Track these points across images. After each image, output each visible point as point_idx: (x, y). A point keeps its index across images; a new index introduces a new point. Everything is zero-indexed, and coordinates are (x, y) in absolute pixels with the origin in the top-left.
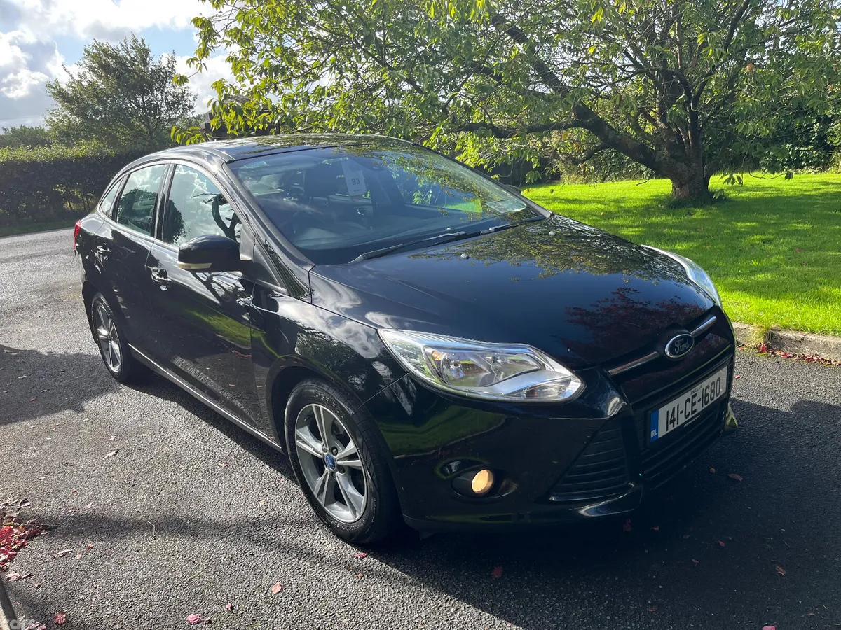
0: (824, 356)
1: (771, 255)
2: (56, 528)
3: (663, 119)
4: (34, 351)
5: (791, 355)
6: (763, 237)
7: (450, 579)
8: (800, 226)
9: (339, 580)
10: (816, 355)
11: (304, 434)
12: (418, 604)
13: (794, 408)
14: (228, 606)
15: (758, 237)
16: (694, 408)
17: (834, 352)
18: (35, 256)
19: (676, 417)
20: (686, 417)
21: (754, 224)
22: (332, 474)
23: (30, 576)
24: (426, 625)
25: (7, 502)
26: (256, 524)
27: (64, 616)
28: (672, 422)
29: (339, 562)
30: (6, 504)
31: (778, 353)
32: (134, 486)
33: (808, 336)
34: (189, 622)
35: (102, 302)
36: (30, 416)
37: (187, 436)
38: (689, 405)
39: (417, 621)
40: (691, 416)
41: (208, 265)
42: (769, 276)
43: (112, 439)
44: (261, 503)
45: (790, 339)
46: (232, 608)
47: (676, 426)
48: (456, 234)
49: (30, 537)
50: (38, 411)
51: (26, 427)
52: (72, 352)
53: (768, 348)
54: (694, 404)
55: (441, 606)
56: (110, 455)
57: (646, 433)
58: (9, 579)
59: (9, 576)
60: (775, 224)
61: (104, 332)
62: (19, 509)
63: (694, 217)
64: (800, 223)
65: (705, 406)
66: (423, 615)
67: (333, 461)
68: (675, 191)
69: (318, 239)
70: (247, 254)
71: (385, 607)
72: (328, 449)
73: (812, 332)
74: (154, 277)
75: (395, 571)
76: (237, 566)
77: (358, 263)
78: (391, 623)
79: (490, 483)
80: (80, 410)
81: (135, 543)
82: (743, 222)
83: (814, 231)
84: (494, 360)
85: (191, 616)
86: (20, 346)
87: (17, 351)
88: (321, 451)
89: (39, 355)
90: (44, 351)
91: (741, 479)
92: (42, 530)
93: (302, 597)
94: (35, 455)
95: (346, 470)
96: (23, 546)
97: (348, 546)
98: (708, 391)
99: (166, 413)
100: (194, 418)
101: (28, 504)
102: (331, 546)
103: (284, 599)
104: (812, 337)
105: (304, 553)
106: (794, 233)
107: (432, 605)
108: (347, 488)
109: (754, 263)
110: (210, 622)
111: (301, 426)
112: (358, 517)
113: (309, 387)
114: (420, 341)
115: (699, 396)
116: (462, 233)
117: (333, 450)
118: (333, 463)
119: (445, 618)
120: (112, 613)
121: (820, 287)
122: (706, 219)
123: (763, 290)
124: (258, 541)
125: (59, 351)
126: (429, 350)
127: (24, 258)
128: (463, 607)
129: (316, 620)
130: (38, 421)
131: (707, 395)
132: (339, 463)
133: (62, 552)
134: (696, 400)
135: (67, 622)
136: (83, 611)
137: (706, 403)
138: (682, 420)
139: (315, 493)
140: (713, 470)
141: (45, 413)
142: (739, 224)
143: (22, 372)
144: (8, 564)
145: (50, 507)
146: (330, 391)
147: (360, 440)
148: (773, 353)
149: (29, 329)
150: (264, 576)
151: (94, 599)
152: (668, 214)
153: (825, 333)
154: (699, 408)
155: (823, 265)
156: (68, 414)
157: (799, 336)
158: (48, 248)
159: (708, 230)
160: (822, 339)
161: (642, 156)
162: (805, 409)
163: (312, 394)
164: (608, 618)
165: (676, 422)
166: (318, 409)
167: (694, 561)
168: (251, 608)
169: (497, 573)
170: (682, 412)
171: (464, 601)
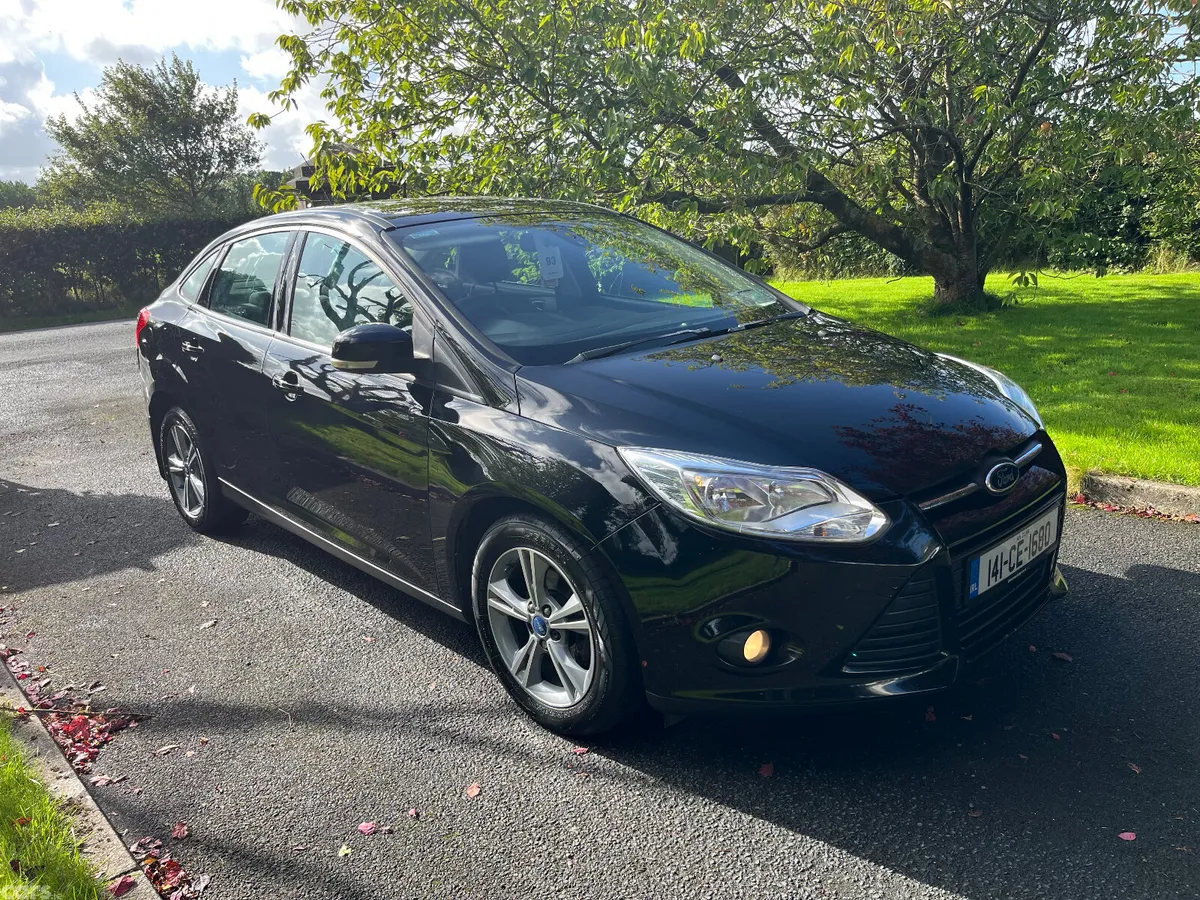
0: (1161, 509)
1: (1078, 380)
2: (150, 718)
3: (924, 194)
4: (63, 491)
5: (1117, 508)
6: (1064, 356)
7: (705, 780)
8: (1112, 343)
9: (555, 780)
10: (1150, 507)
11: (501, 588)
12: (668, 809)
13: (1129, 572)
14: (412, 812)
15: (1058, 356)
16: (1021, 558)
17: (1174, 505)
18: (37, 363)
19: (999, 568)
20: (1011, 569)
21: (1049, 338)
22: (541, 642)
23: (124, 779)
24: (682, 834)
25: (71, 685)
26: (429, 712)
27: (186, 828)
28: (995, 574)
29: (552, 760)
30: (70, 689)
31: (1099, 505)
32: (249, 664)
33: (1139, 483)
34: (362, 832)
35: (181, 420)
36: (78, 574)
37: (309, 602)
38: (1015, 553)
39: (669, 829)
40: (1015, 569)
41: (372, 364)
42: (1078, 406)
43: (205, 605)
44: (432, 687)
45: (1116, 487)
46: (418, 815)
47: (999, 580)
48: (698, 331)
49: (115, 730)
50: (89, 569)
51: (77, 589)
52: (118, 492)
53: (1086, 499)
54: (1020, 553)
55: (698, 811)
56: (206, 625)
57: (965, 585)
58: (95, 783)
59: (94, 779)
60: (1076, 339)
61: (177, 463)
62: (89, 695)
63: (967, 328)
64: (1111, 338)
65: (1032, 558)
66: (677, 822)
67: (544, 625)
68: (938, 293)
69: (516, 334)
70: (423, 351)
71: (624, 812)
72: (537, 608)
73: (1145, 478)
74: (277, 382)
75: (630, 770)
76: (414, 763)
77: (577, 363)
78: (634, 831)
79: (766, 649)
80: (150, 568)
81: (266, 736)
82: (1034, 335)
83: (1133, 349)
84: (771, 489)
85: (364, 824)
86: (40, 484)
87: (36, 490)
88: (527, 613)
89: (72, 497)
90: (78, 491)
91: (1070, 659)
92: (129, 721)
93: (510, 801)
94: (98, 626)
95: (563, 636)
96: (106, 742)
97: (561, 739)
98: (1036, 538)
99: (274, 572)
100: (315, 579)
101: (102, 688)
102: (538, 740)
103: (485, 803)
104: (1145, 484)
105: (502, 749)
106: (1105, 351)
107: (686, 809)
108: (564, 660)
109: (1055, 389)
110: (390, 832)
111: (496, 579)
112: (578, 697)
113: (515, 524)
114: (676, 463)
115: (1027, 543)
116: (705, 329)
117: (545, 609)
118: (544, 626)
119: (706, 826)
120: (251, 823)
121: (1148, 422)
122: (985, 331)
123: (1073, 423)
124: (435, 734)
125: (99, 491)
126: (690, 475)
127: (19, 365)
128: (728, 812)
129: (534, 829)
130: (91, 581)
131: (1035, 543)
132: (553, 626)
133: (165, 748)
134: (1022, 548)
135: (189, 835)
136: (209, 822)
137: (1034, 554)
138: (1006, 573)
139: (513, 669)
140: (1033, 648)
141: (99, 572)
142: (1029, 338)
143: (52, 519)
144: (89, 765)
145: (133, 692)
146: (547, 529)
147: (589, 593)
148: (1093, 505)
149: (46, 462)
150: (454, 776)
151: (223, 807)
152: (931, 324)
153: (1162, 479)
154: (1026, 558)
155: (1149, 393)
156: (132, 573)
157: (1128, 482)
158: (51, 352)
159: (988, 346)
160: (1157, 486)
161: (895, 243)
162: (1145, 575)
163: (520, 533)
164: (920, 824)
165: (998, 575)
166: (527, 555)
167: (1022, 756)
168: (443, 814)
169: (766, 771)
170: (1006, 563)
171: (728, 805)
